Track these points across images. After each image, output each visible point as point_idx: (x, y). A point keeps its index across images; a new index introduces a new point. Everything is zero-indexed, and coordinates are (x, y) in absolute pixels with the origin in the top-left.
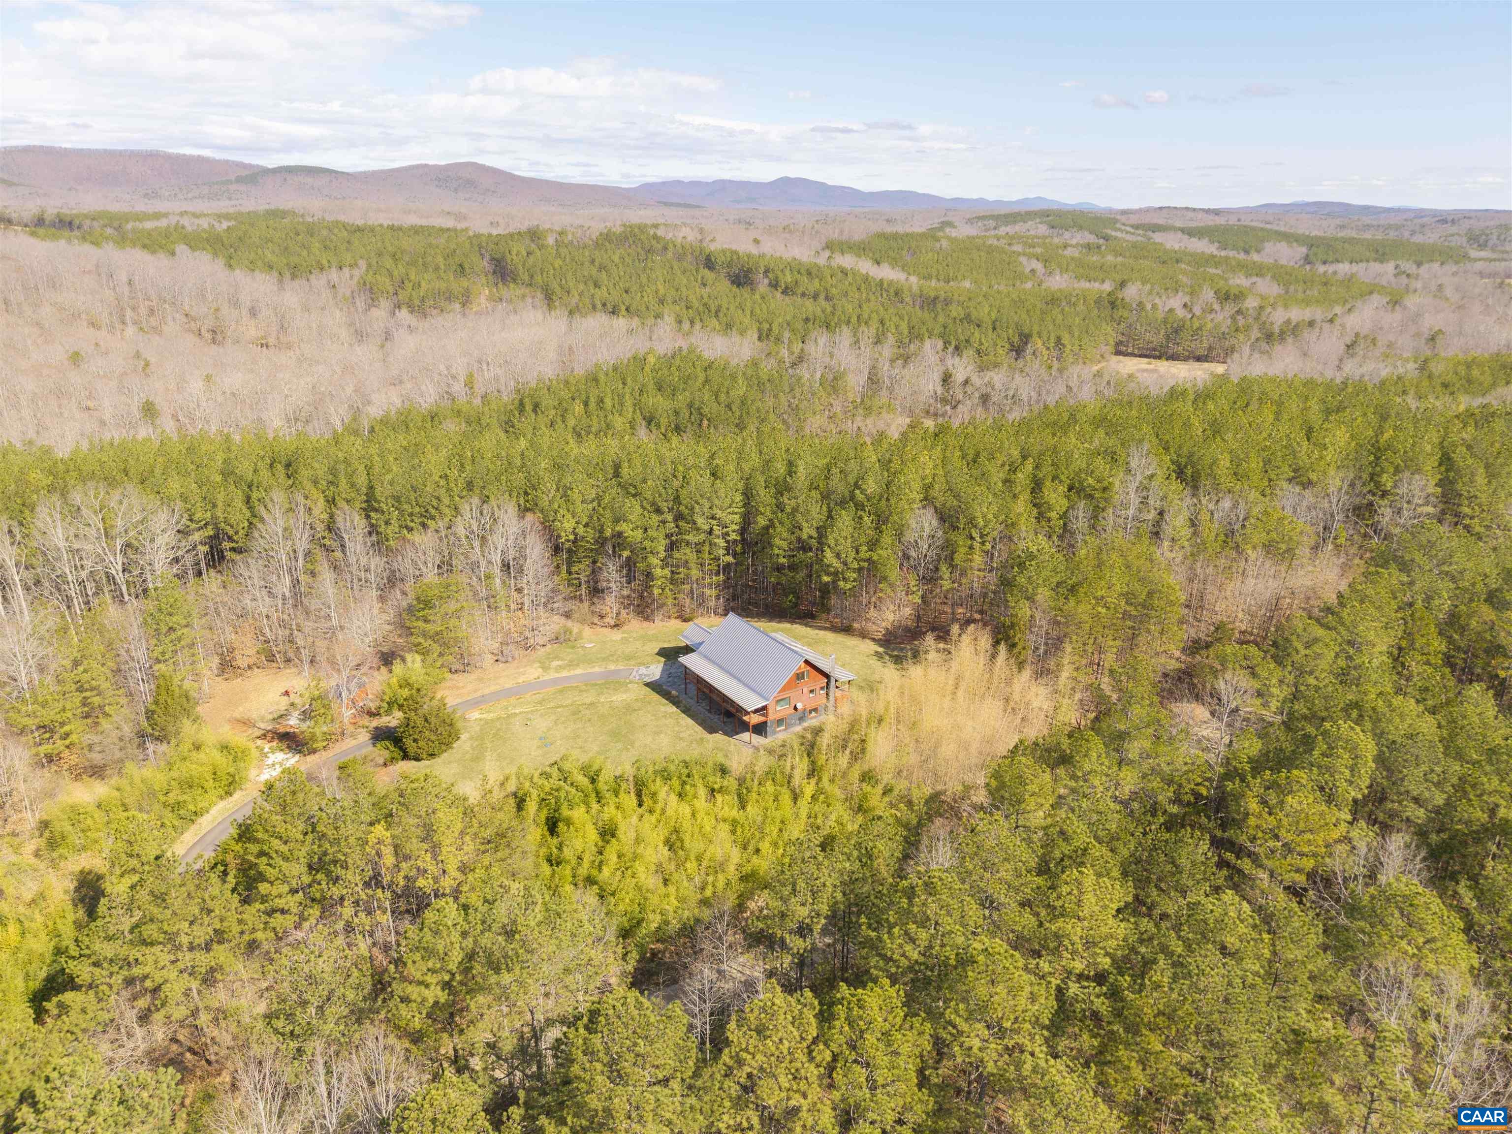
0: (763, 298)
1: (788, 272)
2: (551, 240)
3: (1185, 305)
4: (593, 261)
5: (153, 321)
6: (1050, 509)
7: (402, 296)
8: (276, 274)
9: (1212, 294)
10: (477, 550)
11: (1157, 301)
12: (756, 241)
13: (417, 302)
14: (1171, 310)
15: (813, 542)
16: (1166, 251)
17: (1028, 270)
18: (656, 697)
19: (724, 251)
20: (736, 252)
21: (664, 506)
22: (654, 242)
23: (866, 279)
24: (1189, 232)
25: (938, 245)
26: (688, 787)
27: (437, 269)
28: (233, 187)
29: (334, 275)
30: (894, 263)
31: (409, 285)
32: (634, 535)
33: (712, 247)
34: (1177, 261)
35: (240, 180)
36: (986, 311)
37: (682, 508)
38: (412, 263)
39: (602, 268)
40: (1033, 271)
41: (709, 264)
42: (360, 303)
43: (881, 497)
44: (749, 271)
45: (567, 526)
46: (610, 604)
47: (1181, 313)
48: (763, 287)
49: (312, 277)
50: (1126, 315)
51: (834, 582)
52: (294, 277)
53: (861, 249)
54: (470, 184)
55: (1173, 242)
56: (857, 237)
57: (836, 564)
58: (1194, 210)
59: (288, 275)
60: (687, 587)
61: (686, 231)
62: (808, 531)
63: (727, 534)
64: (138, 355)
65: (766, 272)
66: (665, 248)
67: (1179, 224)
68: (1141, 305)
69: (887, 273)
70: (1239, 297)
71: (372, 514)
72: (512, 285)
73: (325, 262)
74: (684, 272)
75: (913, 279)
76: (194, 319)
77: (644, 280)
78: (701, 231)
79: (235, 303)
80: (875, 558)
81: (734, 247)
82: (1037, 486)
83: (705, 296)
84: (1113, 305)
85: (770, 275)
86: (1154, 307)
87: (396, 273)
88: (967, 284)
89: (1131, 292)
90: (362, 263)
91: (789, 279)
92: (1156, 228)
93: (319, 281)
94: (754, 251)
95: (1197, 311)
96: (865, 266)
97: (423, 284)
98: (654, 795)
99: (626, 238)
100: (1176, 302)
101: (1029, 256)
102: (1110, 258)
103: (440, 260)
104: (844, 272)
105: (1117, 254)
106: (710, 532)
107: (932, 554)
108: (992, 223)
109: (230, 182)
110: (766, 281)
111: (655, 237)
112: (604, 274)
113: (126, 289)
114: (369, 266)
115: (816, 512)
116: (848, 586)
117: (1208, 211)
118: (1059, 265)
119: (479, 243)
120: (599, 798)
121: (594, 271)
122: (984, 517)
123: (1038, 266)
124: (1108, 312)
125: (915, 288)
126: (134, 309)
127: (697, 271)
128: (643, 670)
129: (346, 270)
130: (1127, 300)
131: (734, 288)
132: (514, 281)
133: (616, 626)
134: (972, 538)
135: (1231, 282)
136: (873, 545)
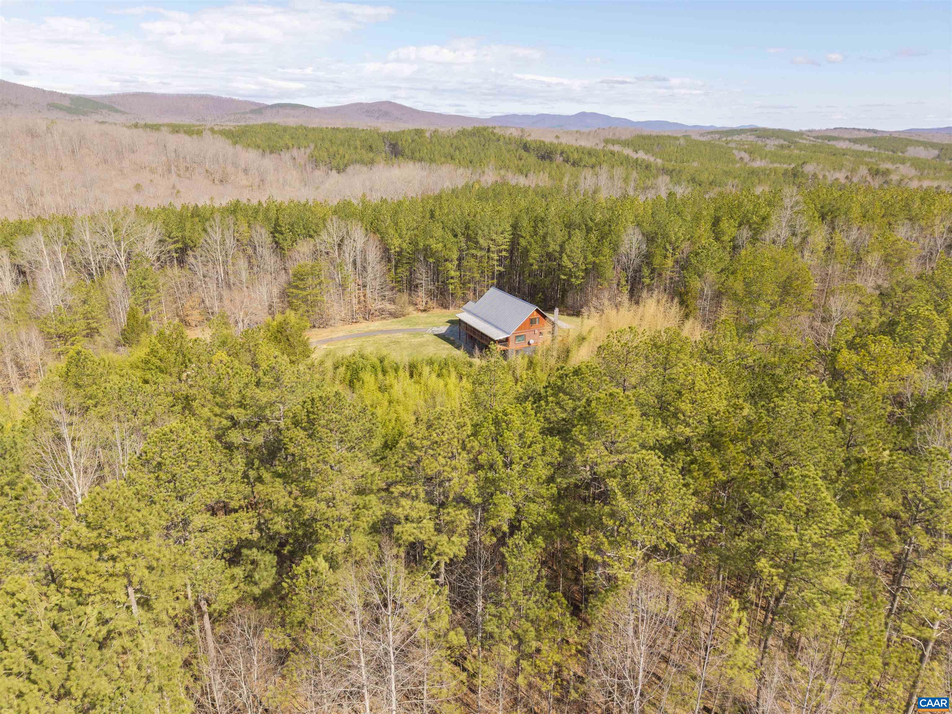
0: (557, 167)
1: (575, 153)
2: (427, 135)
3: (847, 177)
4: (452, 145)
5: (188, 174)
6: (724, 234)
7: (334, 163)
8: (261, 150)
9: (866, 171)
10: (337, 253)
11: (827, 173)
12: (557, 137)
13: (342, 167)
14: (837, 179)
15: (557, 254)
16: (838, 149)
17: (738, 158)
18: (440, 340)
19: (535, 142)
20: (544, 142)
21: (459, 231)
22: (491, 136)
23: (627, 158)
24: (855, 141)
25: (678, 142)
26: (444, 371)
27: (356, 148)
28: (247, 116)
29: (295, 152)
30: (647, 152)
31: (338, 157)
32: (437, 246)
33: (529, 139)
34: (844, 155)
35: (252, 112)
36: (706, 176)
37: (470, 232)
38: (342, 144)
39: (457, 148)
40: (741, 159)
41: (526, 148)
42: (309, 168)
43: (605, 224)
44: (551, 152)
45: (396, 243)
46: (421, 296)
47: (843, 181)
48: (559, 159)
49: (282, 153)
50: (804, 181)
51: (568, 280)
52: (271, 152)
53: (626, 144)
54: (386, 114)
55: (842, 145)
56: (623, 138)
57: (570, 265)
58: (859, 130)
59: (268, 151)
60: (472, 285)
61: (513, 131)
62: (553, 247)
63: (501, 251)
64: (174, 187)
65: (562, 153)
66: (498, 140)
67: (847, 136)
68: (815, 176)
69: (641, 155)
70: (886, 173)
71: (276, 235)
72: (401, 158)
73: (290, 145)
74: (508, 151)
75: (659, 161)
76: (212, 174)
77: (482, 155)
78: (522, 130)
79: (235, 165)
80: (597, 262)
81: (543, 139)
82: (716, 222)
83: (520, 165)
84: (795, 175)
85: (564, 155)
86: (824, 177)
87: (331, 150)
88: (695, 164)
89: (809, 168)
90: (312, 146)
91: (576, 156)
92: (830, 138)
93: (286, 156)
94: (555, 141)
95: (855, 180)
96: (628, 152)
97: (347, 156)
98: (420, 374)
99: (474, 134)
100: (841, 176)
101: (740, 150)
102: (796, 152)
103: (358, 143)
104: (613, 153)
105: (801, 150)
106: (489, 250)
107: (638, 261)
108: (717, 136)
109: (245, 113)
110: (561, 158)
111: (492, 133)
112: (457, 152)
113: (173, 155)
114: (316, 146)
115: (560, 235)
116: (579, 282)
117: (869, 131)
118: (760, 155)
119: (384, 137)
120: (384, 372)
121: (452, 150)
122: (675, 234)
123: (746, 156)
124: (791, 179)
125: (659, 165)
126: (177, 166)
127: (517, 151)
128: (435, 329)
129: (302, 149)
130: (806, 172)
131: (540, 161)
132: (403, 156)
133: (424, 310)
134: (667, 250)
135: (881, 166)
136: (596, 253)
